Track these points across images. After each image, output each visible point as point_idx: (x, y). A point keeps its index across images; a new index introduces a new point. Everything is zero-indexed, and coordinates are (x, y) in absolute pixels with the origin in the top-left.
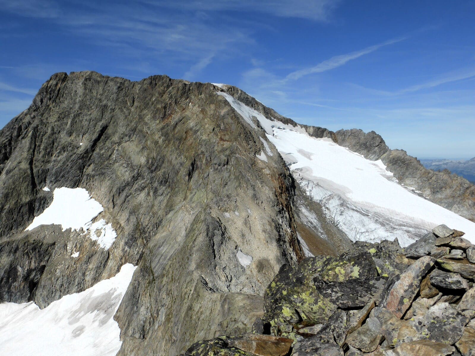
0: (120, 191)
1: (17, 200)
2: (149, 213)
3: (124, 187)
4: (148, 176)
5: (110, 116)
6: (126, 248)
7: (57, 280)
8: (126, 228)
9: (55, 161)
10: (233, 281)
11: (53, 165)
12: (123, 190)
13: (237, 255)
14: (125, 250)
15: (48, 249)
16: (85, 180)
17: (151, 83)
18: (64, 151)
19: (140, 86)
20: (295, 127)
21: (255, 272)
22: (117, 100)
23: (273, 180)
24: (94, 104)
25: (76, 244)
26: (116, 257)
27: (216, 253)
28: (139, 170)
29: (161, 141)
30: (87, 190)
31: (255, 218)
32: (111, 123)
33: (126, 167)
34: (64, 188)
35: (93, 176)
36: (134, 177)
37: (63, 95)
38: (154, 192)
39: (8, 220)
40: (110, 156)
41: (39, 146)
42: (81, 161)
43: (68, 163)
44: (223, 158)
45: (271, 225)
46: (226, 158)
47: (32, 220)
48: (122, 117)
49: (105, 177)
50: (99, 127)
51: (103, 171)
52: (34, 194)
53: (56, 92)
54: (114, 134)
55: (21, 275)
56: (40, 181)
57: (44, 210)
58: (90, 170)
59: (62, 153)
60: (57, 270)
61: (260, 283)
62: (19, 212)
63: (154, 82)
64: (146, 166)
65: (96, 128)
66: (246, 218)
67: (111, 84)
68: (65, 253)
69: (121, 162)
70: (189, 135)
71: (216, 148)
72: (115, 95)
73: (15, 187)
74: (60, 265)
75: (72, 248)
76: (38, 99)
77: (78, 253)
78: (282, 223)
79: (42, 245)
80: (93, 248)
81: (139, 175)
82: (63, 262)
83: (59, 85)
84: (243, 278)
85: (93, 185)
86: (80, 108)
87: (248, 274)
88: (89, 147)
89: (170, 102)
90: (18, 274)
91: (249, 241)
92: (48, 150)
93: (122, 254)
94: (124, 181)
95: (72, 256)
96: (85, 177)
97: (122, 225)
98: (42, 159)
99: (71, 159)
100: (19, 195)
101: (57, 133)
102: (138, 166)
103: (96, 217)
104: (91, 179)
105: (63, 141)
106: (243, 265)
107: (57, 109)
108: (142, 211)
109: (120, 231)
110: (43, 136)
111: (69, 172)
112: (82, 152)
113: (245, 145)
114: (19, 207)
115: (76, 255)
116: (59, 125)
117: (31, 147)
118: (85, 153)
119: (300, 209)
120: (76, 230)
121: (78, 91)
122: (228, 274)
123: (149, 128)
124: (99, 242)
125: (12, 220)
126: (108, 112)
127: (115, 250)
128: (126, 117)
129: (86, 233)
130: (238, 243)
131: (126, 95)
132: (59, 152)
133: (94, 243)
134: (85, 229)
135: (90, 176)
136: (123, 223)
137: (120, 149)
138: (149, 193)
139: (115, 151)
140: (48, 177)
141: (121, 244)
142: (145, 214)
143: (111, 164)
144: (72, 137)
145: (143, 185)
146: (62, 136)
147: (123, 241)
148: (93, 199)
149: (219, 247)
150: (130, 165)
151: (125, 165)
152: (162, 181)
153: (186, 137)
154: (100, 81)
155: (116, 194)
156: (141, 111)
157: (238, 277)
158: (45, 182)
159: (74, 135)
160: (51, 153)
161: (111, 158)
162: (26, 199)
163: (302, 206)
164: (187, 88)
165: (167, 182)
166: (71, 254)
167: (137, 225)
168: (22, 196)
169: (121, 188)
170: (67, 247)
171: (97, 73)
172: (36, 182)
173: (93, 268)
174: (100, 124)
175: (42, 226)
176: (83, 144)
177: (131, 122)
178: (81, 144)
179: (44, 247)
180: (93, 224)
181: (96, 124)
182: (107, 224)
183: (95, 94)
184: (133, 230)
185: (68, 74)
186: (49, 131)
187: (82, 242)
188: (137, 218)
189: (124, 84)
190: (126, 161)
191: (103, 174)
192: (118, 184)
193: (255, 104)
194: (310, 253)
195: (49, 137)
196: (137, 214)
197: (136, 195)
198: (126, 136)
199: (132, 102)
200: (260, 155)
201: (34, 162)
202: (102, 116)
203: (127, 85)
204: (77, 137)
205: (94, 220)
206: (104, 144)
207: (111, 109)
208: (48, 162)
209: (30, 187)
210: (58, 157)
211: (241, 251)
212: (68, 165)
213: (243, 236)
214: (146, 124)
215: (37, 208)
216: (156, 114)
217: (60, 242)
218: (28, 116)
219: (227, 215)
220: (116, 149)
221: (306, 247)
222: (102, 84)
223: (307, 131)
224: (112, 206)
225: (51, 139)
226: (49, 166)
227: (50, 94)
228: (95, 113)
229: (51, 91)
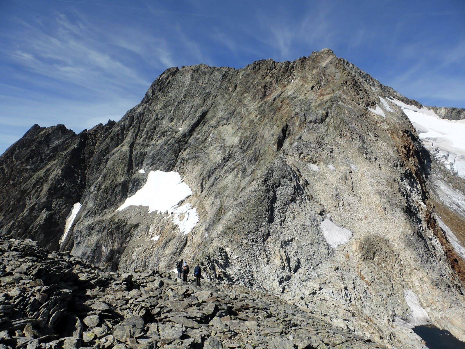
0: (210, 174)
1: (113, 180)
2: (234, 195)
3: (214, 169)
4: (239, 157)
5: (211, 102)
6: (206, 234)
7: (132, 263)
8: (210, 212)
9: (153, 145)
10: (301, 271)
11: (151, 149)
12: (213, 173)
13: (322, 225)
14: (205, 237)
15: (131, 230)
16: (179, 163)
17: (254, 67)
18: (164, 136)
19: (243, 72)
20: (420, 108)
21: (356, 257)
22: (220, 87)
23: (394, 138)
24: (198, 93)
25: (158, 227)
26: (194, 243)
27: (276, 212)
28: (230, 150)
29: (256, 119)
30: (180, 174)
31: (363, 175)
32: (212, 108)
33: (220, 150)
34: (158, 172)
35: (187, 160)
36: (224, 158)
37: (172, 86)
38: (243, 173)
39: (103, 200)
40: (206, 139)
41: (143, 131)
42: (177, 144)
43: (165, 147)
44: (321, 112)
45: (392, 187)
46: (324, 112)
47: (124, 201)
48: (222, 102)
49: (198, 161)
50: (199, 113)
51: (197, 154)
52: (129, 175)
53: (166, 84)
54: (212, 118)
55: (105, 255)
56: (137, 163)
57: (136, 191)
58: (184, 154)
59: (162, 137)
60: (135, 252)
61: (367, 283)
62: (113, 192)
63: (257, 67)
64: (238, 145)
65: (196, 113)
66: (346, 173)
67: (216, 73)
68: (146, 235)
69: (216, 145)
70: (285, 104)
71: (313, 104)
72: (219, 83)
73: (114, 168)
74: (138, 247)
75: (154, 230)
76: (150, 91)
77: (159, 236)
78: (411, 192)
79: (126, 225)
80: (173, 232)
81: (230, 156)
82: (142, 245)
83: (170, 78)
84: (326, 268)
85: (186, 168)
86: (185, 97)
87: (340, 262)
88: (186, 131)
89: (271, 80)
90: (103, 254)
91: (349, 205)
92: (149, 135)
93: (200, 241)
94: (215, 163)
95: (152, 239)
96: (179, 161)
97: (206, 210)
98: (142, 143)
99: (169, 143)
100: (115, 175)
101: (160, 119)
102: (230, 147)
103: (184, 201)
104: (185, 163)
105: (164, 126)
106: (330, 243)
107: (164, 98)
108: (227, 193)
109: (203, 215)
110: (147, 122)
111: (165, 155)
112: (179, 136)
113: (353, 94)
114: (113, 187)
115: (156, 238)
116: (163, 112)
117: (134, 132)
118: (182, 137)
119: (437, 184)
120: (161, 213)
121: (186, 82)
122: (291, 255)
123: (247, 110)
124: (180, 227)
125: (106, 199)
126: (211, 99)
127: (194, 236)
128: (227, 101)
129: (170, 216)
130: (327, 208)
131: (229, 82)
132: (159, 137)
133: (175, 228)
134: (170, 213)
135: (184, 159)
136: (207, 208)
137: (216, 132)
138: (237, 174)
139: (211, 134)
140: (145, 160)
141: (201, 230)
142: (229, 197)
143: (205, 147)
144: (173, 123)
145: (232, 166)
146: (164, 122)
147: (204, 226)
148: (184, 183)
149: (287, 204)
150: (223, 147)
151: (218, 148)
152: (252, 159)
153: (281, 106)
154: (207, 72)
155: (205, 177)
156: (242, 95)
157: (314, 263)
158: (142, 165)
159: (175, 120)
160: (151, 137)
161: (206, 141)
162: (121, 179)
163: (440, 181)
164: (290, 65)
165: (257, 160)
166: (152, 237)
167: (220, 209)
168: (117, 176)
169: (211, 170)
170: (149, 229)
171: (205, 65)
172: (133, 164)
173: (168, 253)
174: (201, 109)
175: (131, 207)
176: (182, 129)
177: (231, 106)
178: (180, 129)
179: (127, 228)
180: (179, 208)
181: (197, 109)
182: (192, 208)
183: (200, 84)
184: (215, 215)
185: (180, 68)
186: (154, 118)
187: (165, 225)
188: (221, 201)
189: (228, 72)
190: (220, 143)
191: (196, 157)
192: (209, 167)
193: (369, 80)
194: (462, 248)
195: (152, 123)
196: (221, 196)
197: (225, 177)
198: (224, 119)
199: (234, 87)
200: (375, 109)
201: (135, 145)
202: (204, 103)
203: (232, 73)
204: (177, 122)
205: (181, 203)
206: (202, 128)
207: (213, 96)
208: (148, 145)
209: (126, 168)
210: (158, 141)
211: (331, 220)
212: (165, 149)
213: (338, 196)
214: (245, 106)
215: (129, 189)
216: (255, 95)
217: (143, 224)
218: (141, 107)
219: (314, 167)
220: (212, 132)
221: (453, 238)
222: (208, 75)
223: (436, 113)
224: (201, 190)
225: (154, 125)
226: (148, 149)
227: (161, 86)
228: (198, 100)
229: (162, 83)
